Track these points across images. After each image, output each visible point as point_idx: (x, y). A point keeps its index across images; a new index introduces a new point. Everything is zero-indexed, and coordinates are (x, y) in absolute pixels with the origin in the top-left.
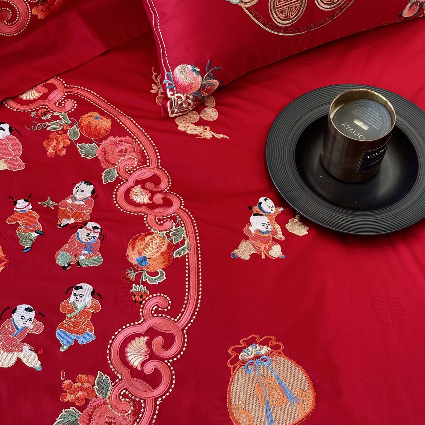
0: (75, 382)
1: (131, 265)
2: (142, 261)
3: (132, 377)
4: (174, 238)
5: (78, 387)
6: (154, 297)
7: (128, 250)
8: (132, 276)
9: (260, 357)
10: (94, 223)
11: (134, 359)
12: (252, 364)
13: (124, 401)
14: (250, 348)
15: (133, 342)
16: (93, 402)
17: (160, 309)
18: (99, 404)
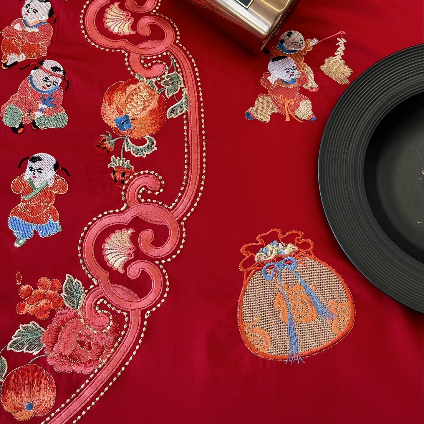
0: (35, 288)
1: (108, 128)
2: (123, 123)
3: (111, 283)
4: (166, 89)
5: (40, 294)
6: (141, 175)
7: (103, 106)
8: (110, 143)
9: (282, 259)
10: (54, 61)
11: (114, 259)
12: (271, 267)
13: (101, 313)
14: (269, 247)
15: (113, 236)
16: (60, 315)
17: (149, 192)
18: (69, 317)
